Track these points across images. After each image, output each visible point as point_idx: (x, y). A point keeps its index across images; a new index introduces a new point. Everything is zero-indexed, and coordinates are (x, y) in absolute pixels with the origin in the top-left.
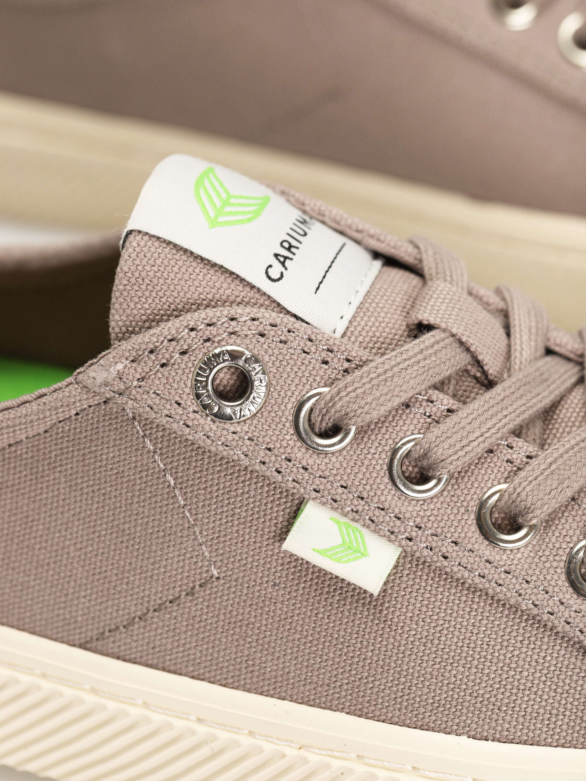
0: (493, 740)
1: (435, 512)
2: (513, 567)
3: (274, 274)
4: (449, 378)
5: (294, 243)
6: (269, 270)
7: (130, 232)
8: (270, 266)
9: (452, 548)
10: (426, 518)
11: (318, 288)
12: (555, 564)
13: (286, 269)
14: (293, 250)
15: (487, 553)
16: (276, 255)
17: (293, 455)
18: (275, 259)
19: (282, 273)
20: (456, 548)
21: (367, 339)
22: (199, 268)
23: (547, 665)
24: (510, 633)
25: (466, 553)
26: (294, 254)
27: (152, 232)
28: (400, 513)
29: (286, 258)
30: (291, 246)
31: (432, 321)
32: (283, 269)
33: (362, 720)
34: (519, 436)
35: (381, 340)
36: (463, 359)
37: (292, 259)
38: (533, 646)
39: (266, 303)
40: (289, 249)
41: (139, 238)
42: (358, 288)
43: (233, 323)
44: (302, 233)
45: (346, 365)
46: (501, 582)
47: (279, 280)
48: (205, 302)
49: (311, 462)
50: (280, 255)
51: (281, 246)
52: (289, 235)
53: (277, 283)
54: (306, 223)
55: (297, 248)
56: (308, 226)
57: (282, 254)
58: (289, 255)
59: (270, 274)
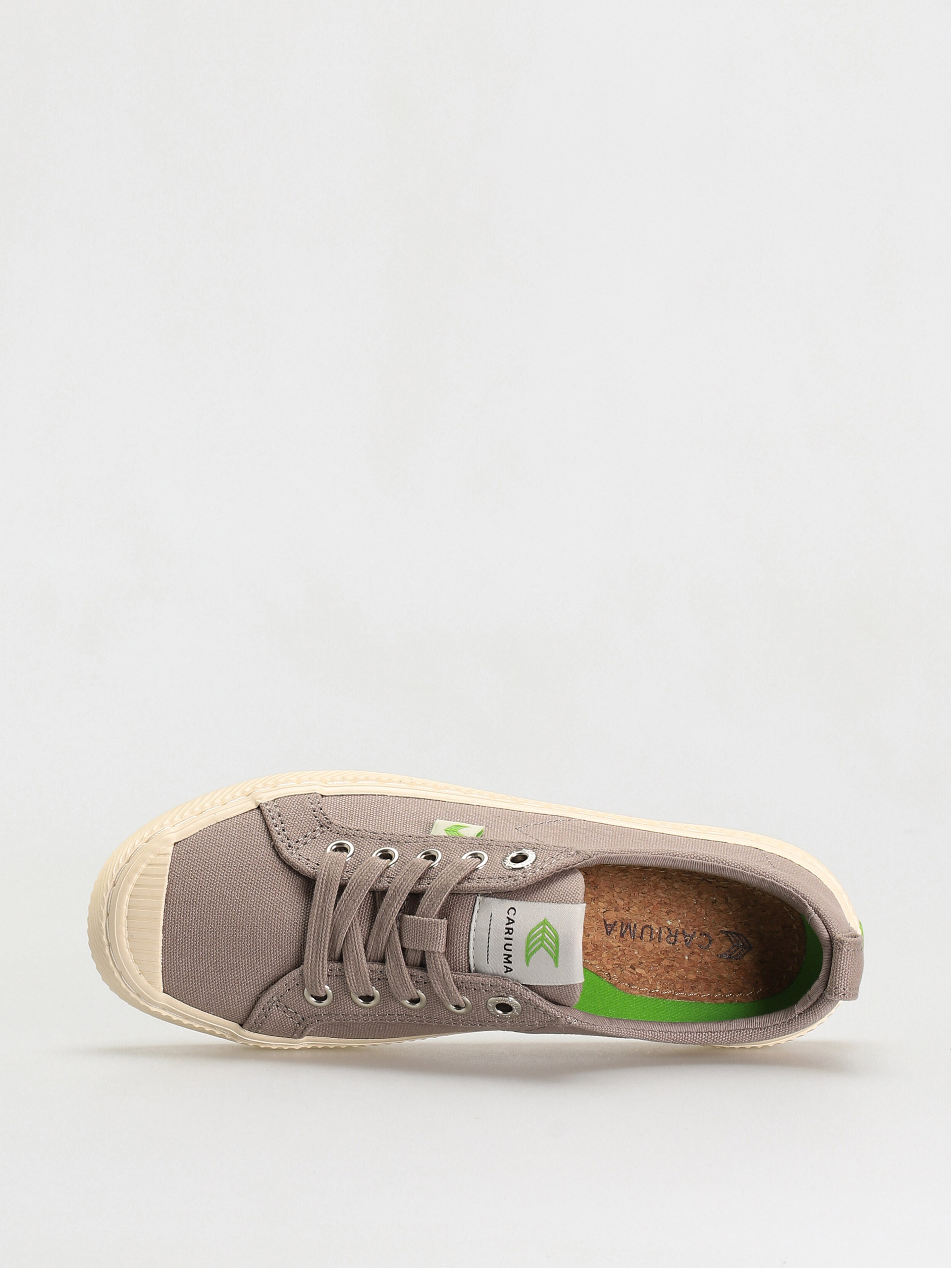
3: (512, 911)
5: (508, 936)
6: (514, 912)
8: (514, 914)
11: (491, 916)
13: (508, 918)
14: (507, 931)
19: (509, 914)
29: (509, 923)
30: (508, 932)
32: (509, 916)
37: (506, 925)
40: (508, 929)
47: (510, 910)
50: (512, 923)
51: (512, 929)
52: (511, 939)
53: (509, 908)
54: (506, 959)
55: (506, 934)
56: (506, 957)
57: (511, 924)
58: (508, 926)
59: (513, 910)
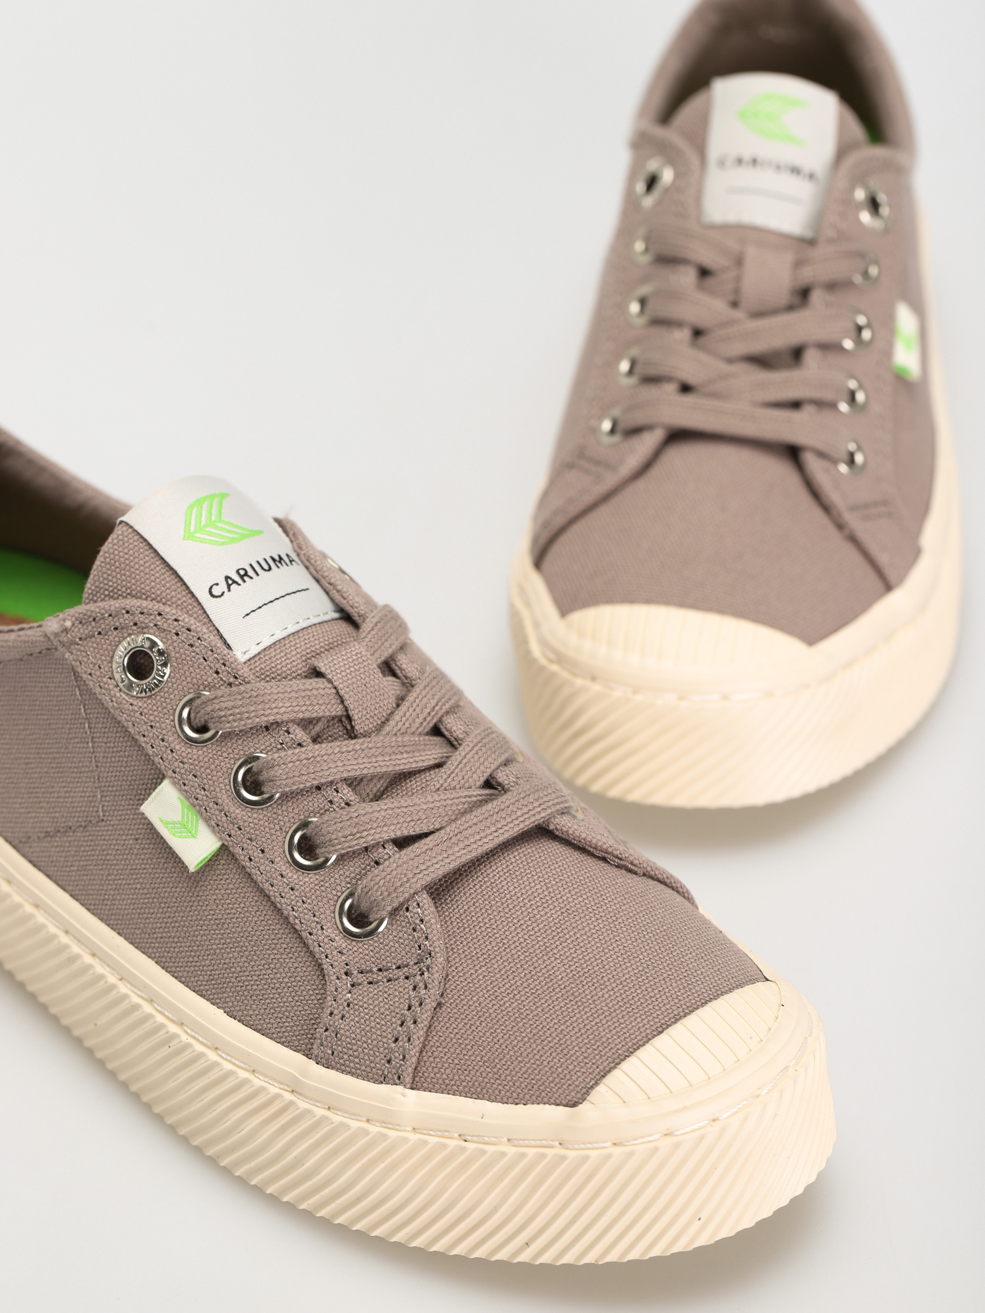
0: (239, 1021)
1: (256, 821)
2: (297, 887)
3: (216, 591)
4: (319, 719)
5: (251, 573)
6: (214, 587)
7: (121, 522)
8: (217, 584)
9: (257, 854)
10: (247, 823)
11: (247, 615)
12: (330, 896)
13: (229, 590)
14: (246, 578)
15: (284, 868)
16: (227, 578)
17: (166, 737)
18: (224, 580)
19: (223, 594)
20: (261, 855)
21: (268, 668)
22: (160, 567)
23: (295, 974)
24: (279, 939)
25: (267, 862)
26: (244, 581)
27: (136, 528)
28: (229, 812)
29: (234, 582)
30: (246, 574)
31: (323, 670)
32: (226, 590)
33: (163, 971)
34: (350, 785)
35: (279, 672)
36: (338, 710)
37: (239, 585)
38: (291, 955)
39: (199, 612)
40: (242, 577)
41: (125, 528)
42: (290, 626)
43: (158, 618)
44: (266, 567)
45: (232, 680)
46: (283, 894)
47: (217, 597)
48: (153, 596)
49: (178, 747)
50: (230, 578)
51: (238, 572)
52: (251, 565)
53: (215, 599)
54: (280, 562)
55: (251, 578)
56: (279, 564)
57: (233, 578)
58: (240, 581)
59: (213, 590)
